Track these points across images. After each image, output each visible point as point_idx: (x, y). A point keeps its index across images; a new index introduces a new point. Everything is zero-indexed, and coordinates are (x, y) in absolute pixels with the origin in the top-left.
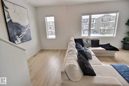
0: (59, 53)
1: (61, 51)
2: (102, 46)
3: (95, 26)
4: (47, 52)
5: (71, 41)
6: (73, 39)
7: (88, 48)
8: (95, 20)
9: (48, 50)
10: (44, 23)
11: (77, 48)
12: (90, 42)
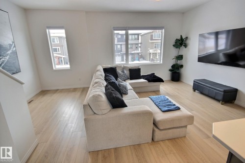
0: (78, 94)
1: (81, 89)
2: (144, 77)
3: (140, 47)
4: (54, 93)
5: (98, 71)
6: (101, 68)
7: (125, 81)
8: (140, 37)
9: (56, 91)
10: (45, 40)
11: (106, 80)
12: (127, 73)
